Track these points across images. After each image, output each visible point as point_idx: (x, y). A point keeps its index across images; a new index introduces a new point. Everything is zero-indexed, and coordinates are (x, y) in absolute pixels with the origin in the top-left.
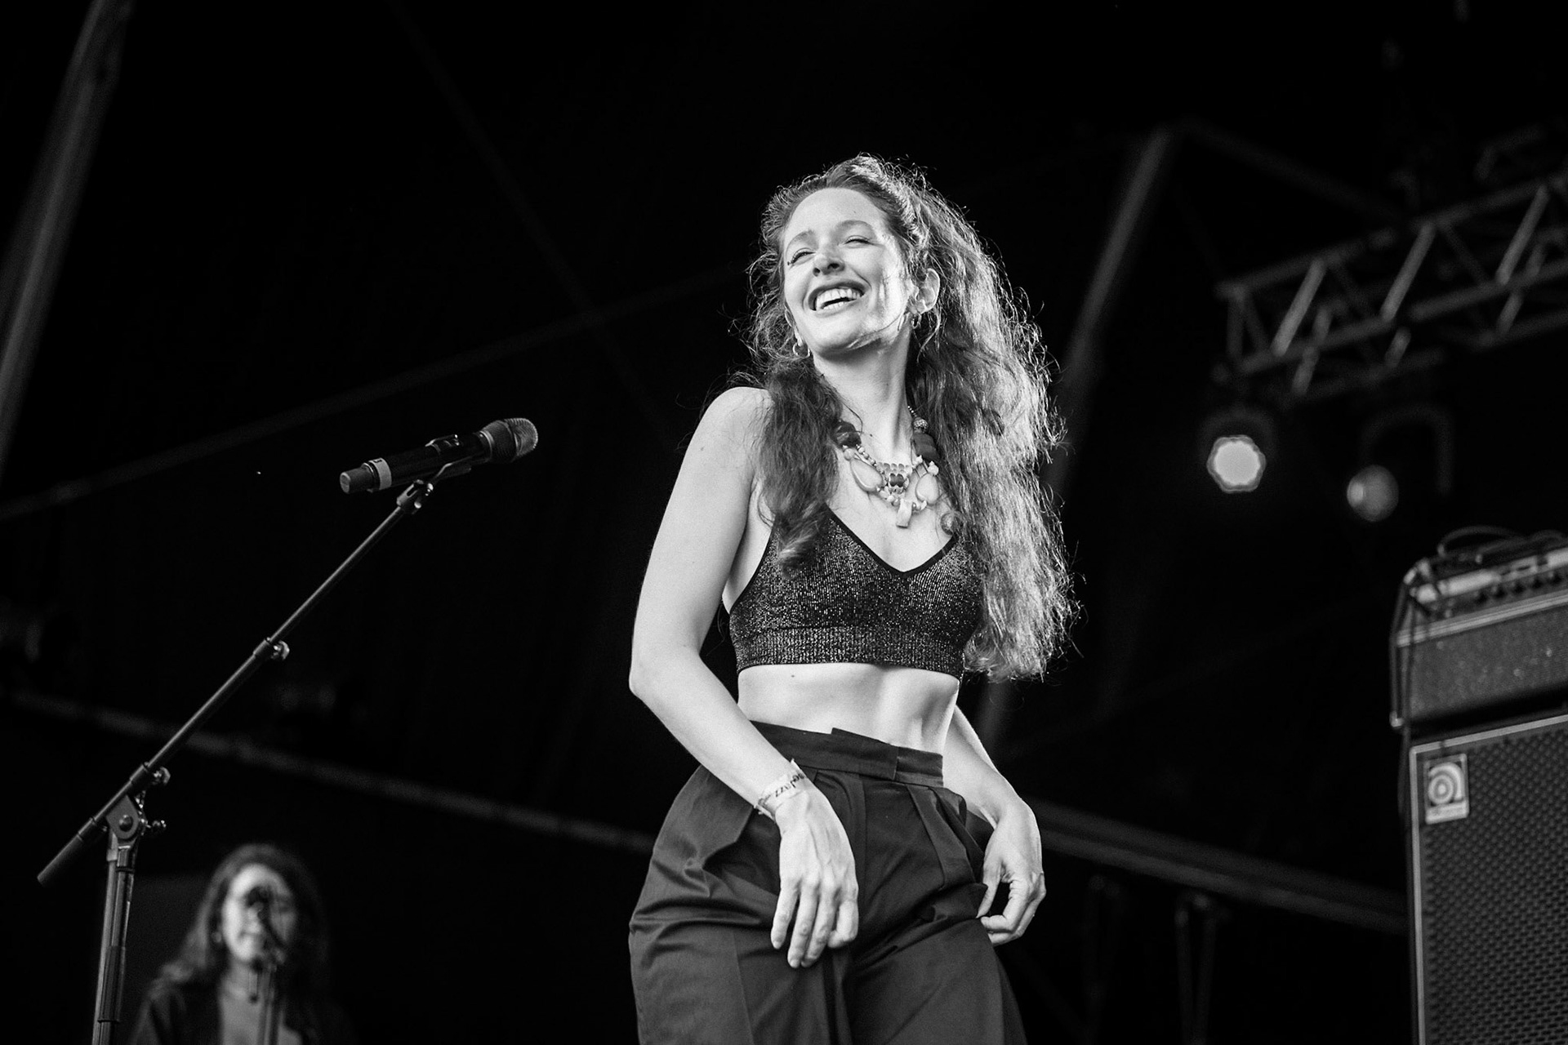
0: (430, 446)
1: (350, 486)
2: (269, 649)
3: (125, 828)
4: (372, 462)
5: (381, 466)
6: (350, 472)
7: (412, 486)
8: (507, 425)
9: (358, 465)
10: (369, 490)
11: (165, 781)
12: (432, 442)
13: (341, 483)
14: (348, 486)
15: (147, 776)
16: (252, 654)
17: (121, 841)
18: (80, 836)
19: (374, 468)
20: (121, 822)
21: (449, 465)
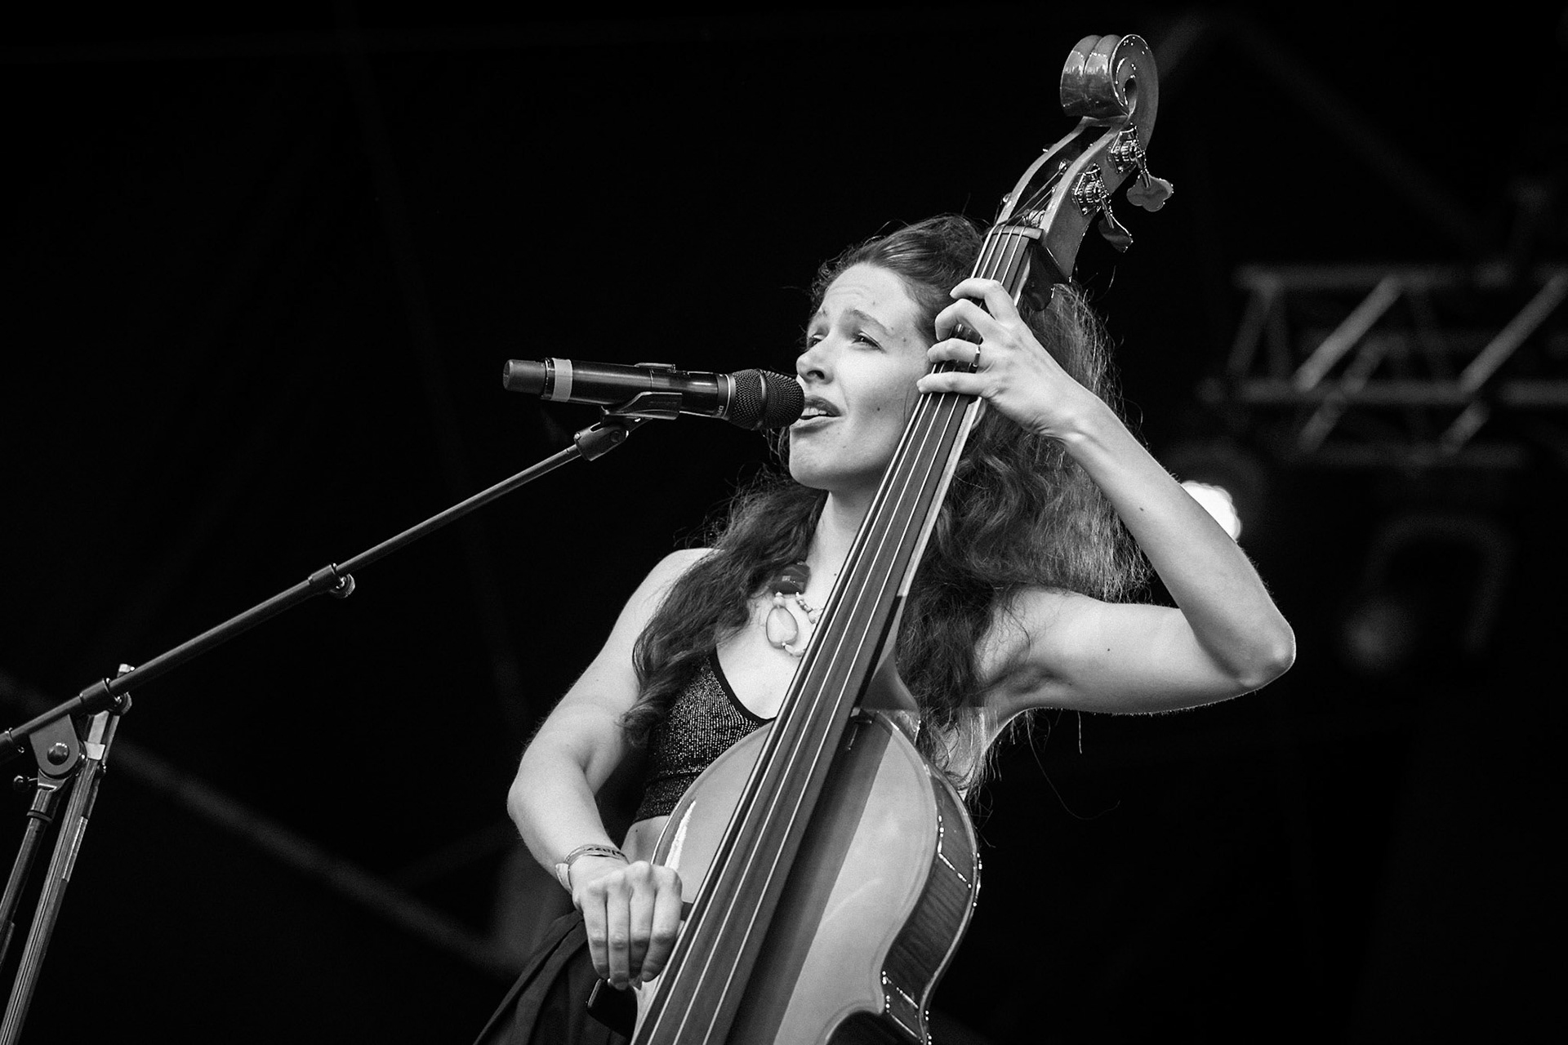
3: (56, 759)
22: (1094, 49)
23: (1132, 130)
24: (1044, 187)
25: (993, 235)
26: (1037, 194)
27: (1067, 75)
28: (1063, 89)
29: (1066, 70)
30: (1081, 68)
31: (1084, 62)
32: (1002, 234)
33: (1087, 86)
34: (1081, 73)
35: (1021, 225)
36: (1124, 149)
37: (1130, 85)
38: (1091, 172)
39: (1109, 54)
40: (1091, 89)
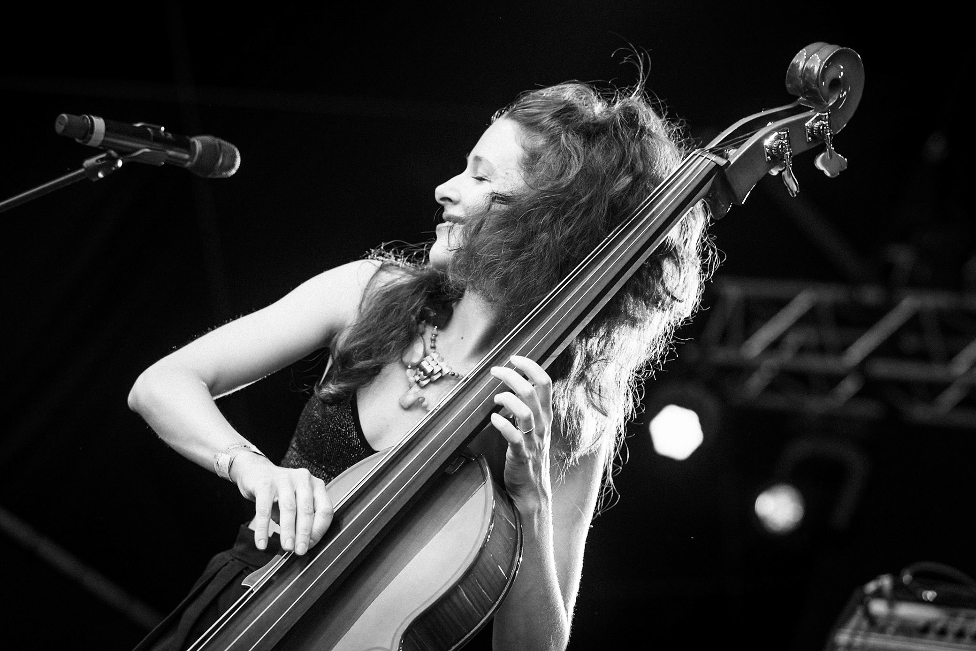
0: (139, 126)
1: (65, 127)
4: (92, 116)
5: (99, 123)
6: (69, 115)
7: (108, 154)
9: (78, 114)
10: (77, 140)
12: (141, 124)
13: (57, 123)
14: (63, 127)
21: (147, 150)
22: (818, 50)
23: (827, 114)
24: (748, 134)
25: (700, 156)
26: (740, 137)
27: (793, 64)
28: (789, 74)
29: (795, 60)
30: (801, 63)
31: (805, 60)
32: (706, 158)
34: (800, 68)
35: (722, 156)
36: (817, 125)
37: (835, 84)
38: (782, 133)
39: (823, 57)
40: (806, 79)
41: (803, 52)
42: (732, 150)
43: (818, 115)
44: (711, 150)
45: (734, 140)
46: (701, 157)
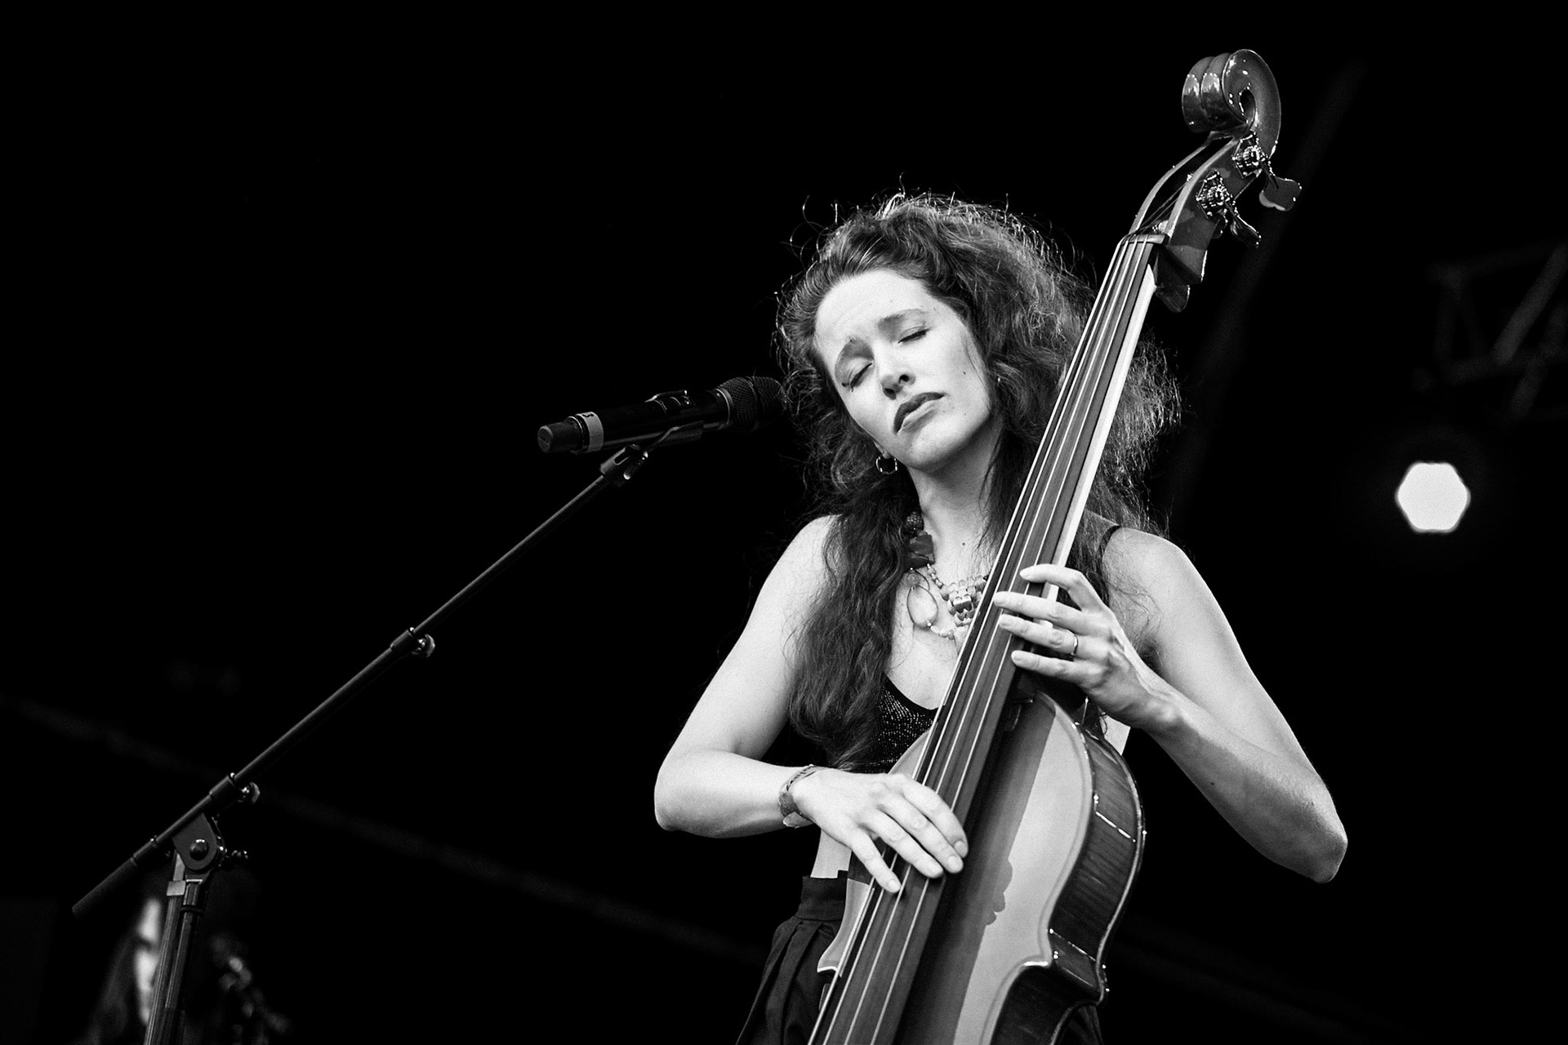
0: (653, 401)
1: (551, 444)
2: (412, 641)
3: (197, 855)
4: (580, 415)
5: (592, 420)
6: (552, 425)
7: (623, 451)
8: (751, 385)
9: (561, 418)
10: (572, 452)
11: (254, 800)
12: (655, 397)
13: (539, 439)
14: (548, 444)
15: (233, 789)
16: (389, 647)
17: (189, 872)
18: (135, 860)
19: (584, 423)
20: (193, 847)
21: (675, 429)
22: (1207, 69)
23: (1251, 136)
24: (1171, 198)
25: (1129, 244)
26: (1164, 205)
27: (1185, 96)
28: (1185, 110)
29: (1186, 91)
30: (1196, 90)
31: (1198, 84)
32: (1138, 242)
33: (1204, 104)
34: (1197, 94)
36: (1245, 154)
38: (1211, 178)
39: (1220, 72)
40: (1209, 105)
41: (1191, 76)
42: (1161, 224)
43: (1241, 141)
44: (1138, 233)
45: (1160, 210)
46: (1131, 245)
